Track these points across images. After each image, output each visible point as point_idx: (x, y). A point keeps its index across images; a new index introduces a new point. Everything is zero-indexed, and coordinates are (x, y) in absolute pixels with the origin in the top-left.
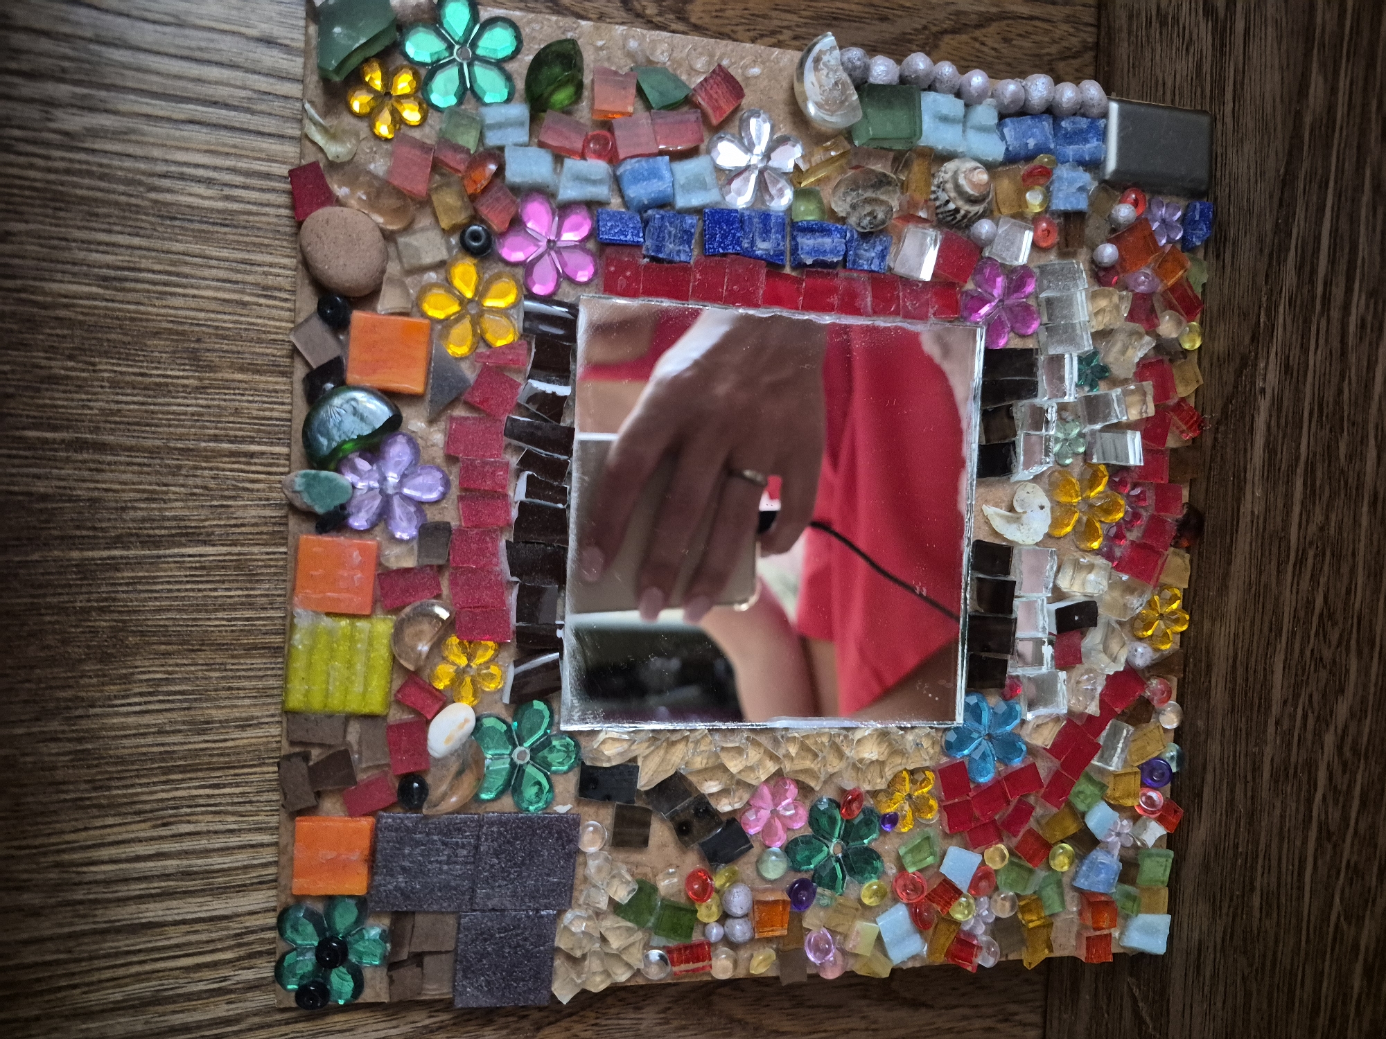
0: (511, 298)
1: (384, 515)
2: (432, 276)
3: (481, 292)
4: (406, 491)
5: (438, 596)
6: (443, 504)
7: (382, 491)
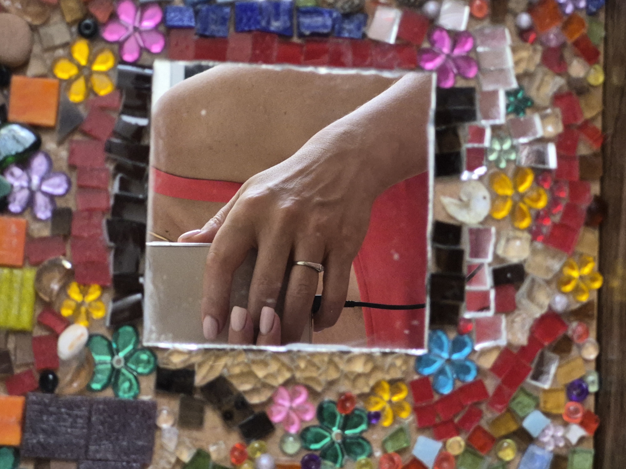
0: (110, 63)
1: (30, 203)
2: (60, 52)
3: (91, 60)
4: (45, 188)
5: (64, 255)
6: (68, 196)
7: (29, 188)
